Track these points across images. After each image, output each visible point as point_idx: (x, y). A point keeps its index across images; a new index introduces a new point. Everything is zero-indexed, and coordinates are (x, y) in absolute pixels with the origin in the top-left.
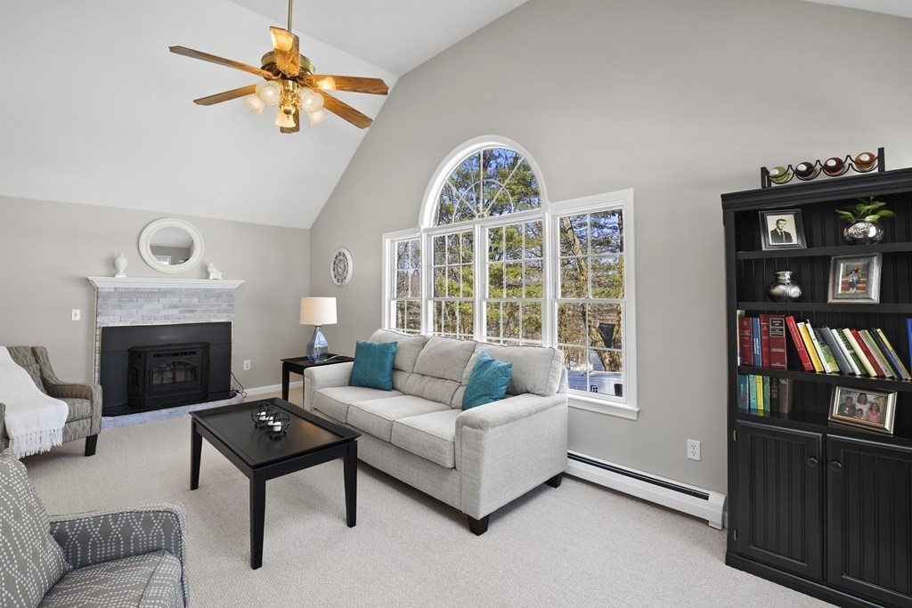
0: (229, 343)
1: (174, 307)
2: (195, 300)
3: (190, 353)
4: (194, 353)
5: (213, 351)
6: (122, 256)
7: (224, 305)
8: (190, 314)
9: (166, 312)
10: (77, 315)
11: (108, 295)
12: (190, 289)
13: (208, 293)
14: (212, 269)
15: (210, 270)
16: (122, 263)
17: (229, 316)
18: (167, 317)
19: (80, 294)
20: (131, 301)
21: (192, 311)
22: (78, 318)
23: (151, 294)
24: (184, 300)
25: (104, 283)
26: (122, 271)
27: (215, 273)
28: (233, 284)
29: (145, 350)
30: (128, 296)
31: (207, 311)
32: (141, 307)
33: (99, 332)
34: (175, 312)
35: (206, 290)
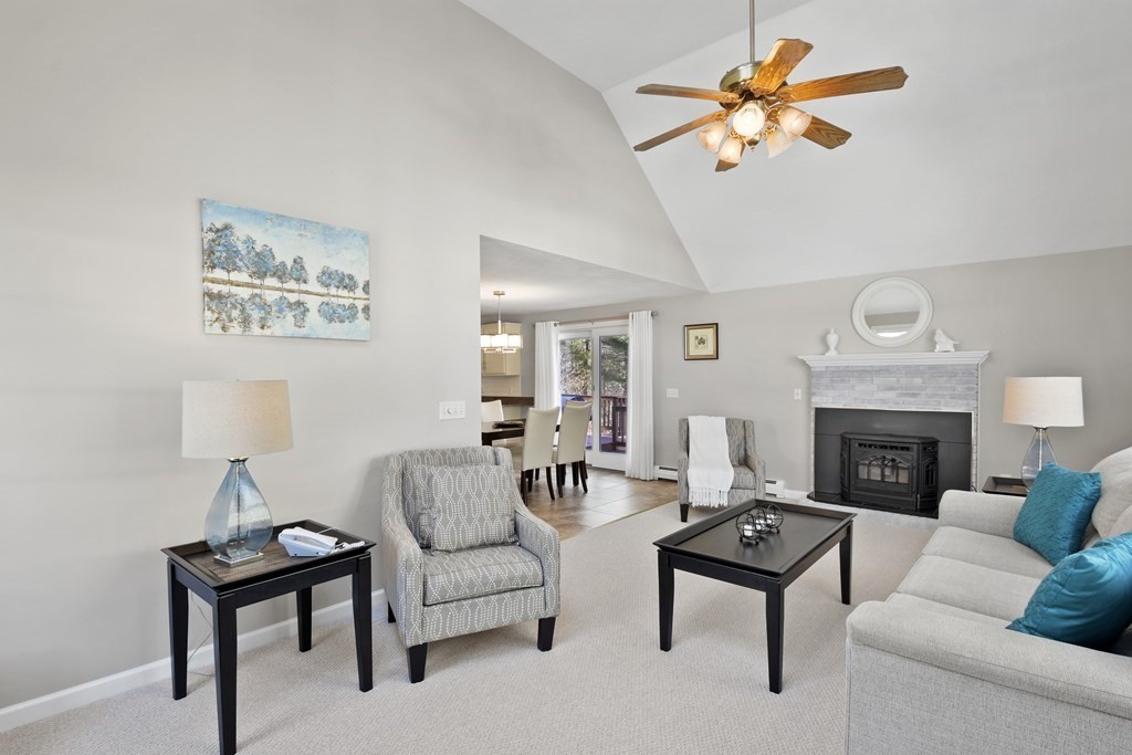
0: (968, 443)
1: (891, 388)
2: (918, 381)
3: (902, 449)
4: (908, 449)
5: (943, 451)
6: (832, 331)
7: (960, 389)
8: (911, 399)
9: (882, 395)
10: (799, 394)
11: (820, 374)
12: (910, 366)
13: (936, 371)
14: (940, 337)
15: (937, 338)
16: (832, 339)
17: (968, 405)
18: (884, 401)
19: (798, 374)
20: (843, 381)
21: (914, 395)
22: (800, 397)
23: (864, 373)
24: (903, 381)
25: (817, 362)
26: (832, 348)
27: (944, 343)
28: (974, 357)
29: (851, 437)
30: (841, 375)
31: (934, 395)
32: (853, 388)
33: (813, 413)
34: (891, 395)
35: (931, 367)
